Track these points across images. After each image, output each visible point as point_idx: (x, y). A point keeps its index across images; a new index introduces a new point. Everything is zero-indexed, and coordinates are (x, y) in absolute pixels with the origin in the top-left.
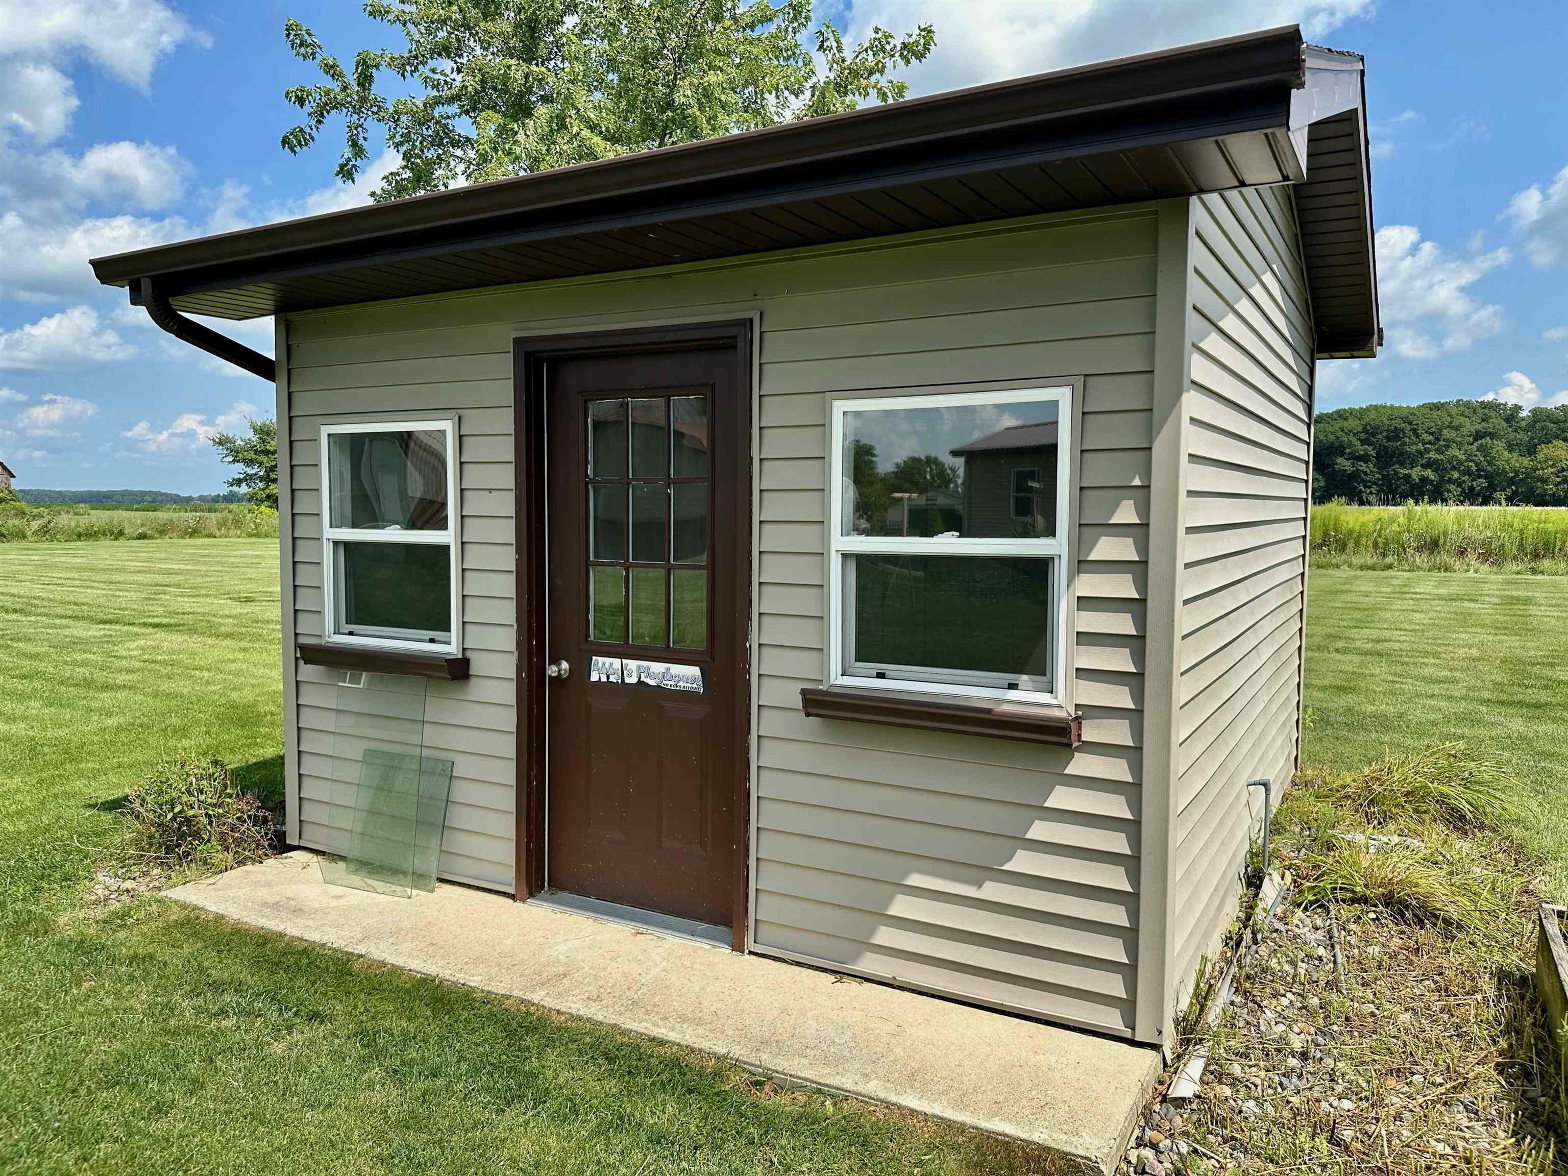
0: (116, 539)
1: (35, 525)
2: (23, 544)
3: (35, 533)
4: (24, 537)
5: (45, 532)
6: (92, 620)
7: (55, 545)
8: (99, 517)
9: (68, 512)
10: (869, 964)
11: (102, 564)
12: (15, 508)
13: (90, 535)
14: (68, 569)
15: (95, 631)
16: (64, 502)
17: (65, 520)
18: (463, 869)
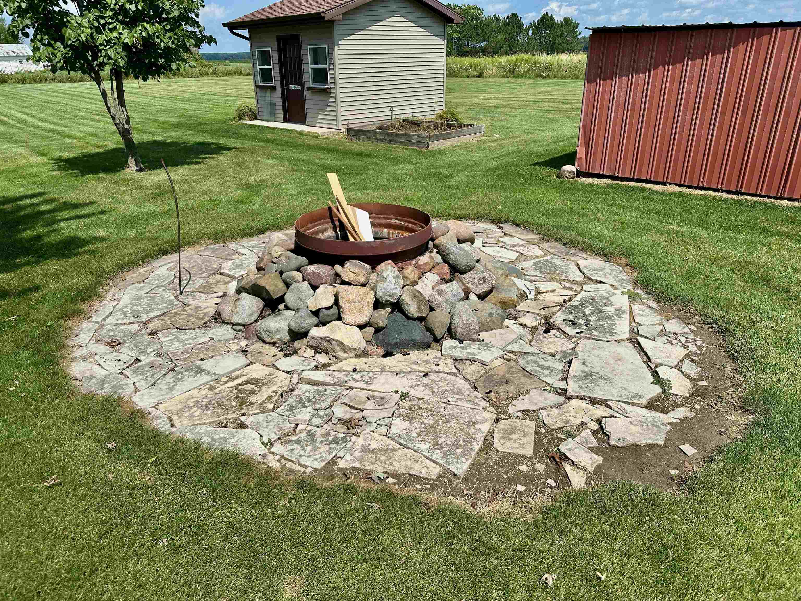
0: (239, 75)
1: (211, 70)
2: (208, 78)
3: (212, 73)
4: (208, 75)
5: (215, 73)
6: (231, 96)
7: (219, 78)
8: (233, 66)
9: (221, 64)
10: (317, 125)
11: (234, 84)
12: (202, 63)
13: (230, 74)
14: (224, 85)
15: (231, 98)
16: (219, 59)
17: (221, 68)
18: (278, 120)
